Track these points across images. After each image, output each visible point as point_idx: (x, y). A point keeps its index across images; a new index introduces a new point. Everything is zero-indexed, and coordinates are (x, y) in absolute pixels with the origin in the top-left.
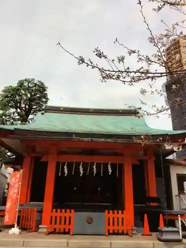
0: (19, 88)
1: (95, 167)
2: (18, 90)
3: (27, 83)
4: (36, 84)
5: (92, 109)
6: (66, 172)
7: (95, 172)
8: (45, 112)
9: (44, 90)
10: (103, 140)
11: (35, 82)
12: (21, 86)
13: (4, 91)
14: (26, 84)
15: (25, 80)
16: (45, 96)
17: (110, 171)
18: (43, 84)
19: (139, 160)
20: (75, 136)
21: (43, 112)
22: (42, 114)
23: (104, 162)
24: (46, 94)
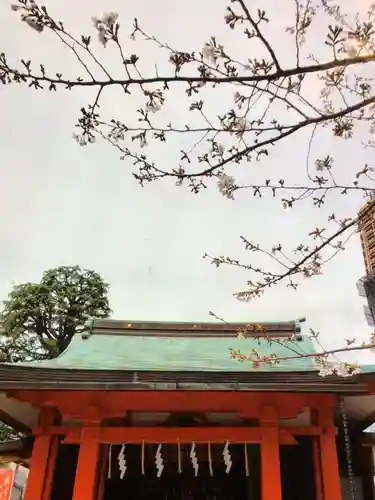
0: (46, 286)
1: (193, 454)
2: (43, 290)
3: (63, 276)
4: (81, 277)
5: (198, 324)
6: (123, 468)
7: (196, 467)
8: (92, 333)
9: (102, 291)
10: (205, 386)
11: (80, 274)
12: (50, 283)
13: (13, 295)
14: (60, 278)
15: (60, 270)
16: (102, 304)
17: (229, 463)
18: (99, 278)
19: (297, 437)
20: (139, 380)
21: (86, 333)
22: (85, 338)
23: (213, 442)
24: (105, 299)
